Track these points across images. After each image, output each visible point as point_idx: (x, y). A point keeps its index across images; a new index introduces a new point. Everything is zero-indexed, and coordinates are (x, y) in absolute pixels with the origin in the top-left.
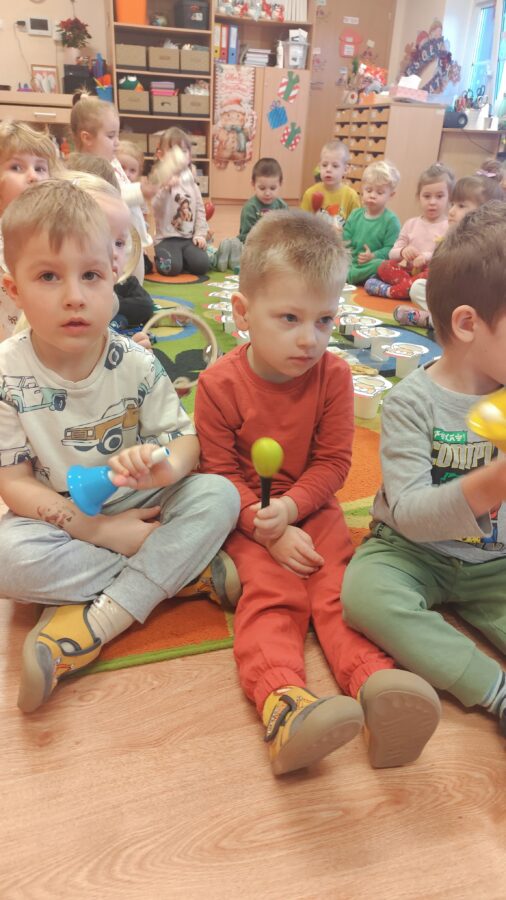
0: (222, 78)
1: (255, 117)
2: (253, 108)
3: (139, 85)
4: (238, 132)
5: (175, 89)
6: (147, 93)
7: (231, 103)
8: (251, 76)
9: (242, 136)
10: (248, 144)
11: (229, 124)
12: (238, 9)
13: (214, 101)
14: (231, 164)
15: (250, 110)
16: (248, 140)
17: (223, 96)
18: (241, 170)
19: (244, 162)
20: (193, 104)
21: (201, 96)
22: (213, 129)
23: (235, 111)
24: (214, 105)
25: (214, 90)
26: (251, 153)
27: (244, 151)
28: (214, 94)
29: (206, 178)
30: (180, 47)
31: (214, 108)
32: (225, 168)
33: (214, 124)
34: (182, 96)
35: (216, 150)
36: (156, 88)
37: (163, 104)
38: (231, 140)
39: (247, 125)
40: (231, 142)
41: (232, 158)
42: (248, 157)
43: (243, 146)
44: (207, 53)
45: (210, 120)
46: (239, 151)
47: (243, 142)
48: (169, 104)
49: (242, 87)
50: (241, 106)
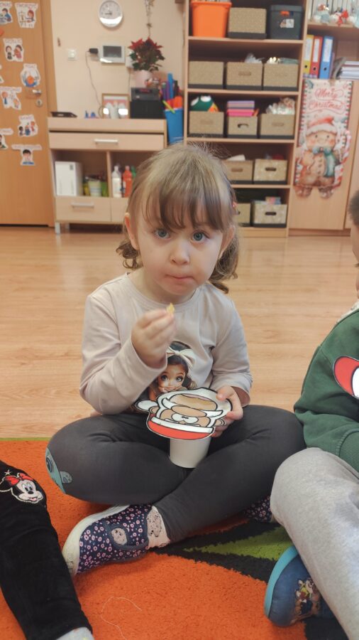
0: (311, 95)
1: (349, 137)
3: (213, 106)
4: (326, 155)
5: (255, 109)
6: (221, 114)
7: (320, 122)
8: (347, 91)
9: (331, 159)
10: (338, 168)
11: (316, 146)
12: (335, 17)
13: (300, 121)
14: (315, 191)
15: (343, 129)
16: (338, 163)
17: (311, 114)
18: (327, 197)
19: (331, 188)
20: (275, 125)
21: (285, 116)
22: (296, 152)
23: (325, 131)
24: (300, 125)
25: (302, 108)
26: (340, 178)
27: (333, 176)
28: (301, 113)
29: (285, 206)
30: (264, 62)
31: (300, 129)
32: (308, 195)
33: (298, 146)
34: (264, 116)
35: (298, 176)
36: (232, 108)
37: (239, 126)
38: (317, 164)
39: (339, 146)
40: (317, 167)
41: (317, 184)
42: (336, 182)
43: (331, 170)
44: (296, 66)
45: (294, 141)
46: (326, 176)
47: (331, 166)
48: (247, 125)
49: (335, 103)
50: (332, 125)
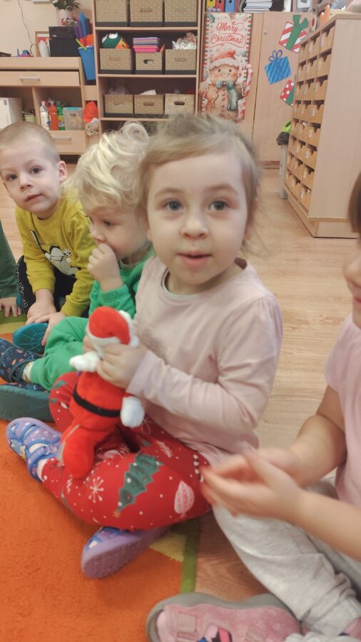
0: (213, 29)
1: (250, 71)
2: (248, 61)
3: (121, 42)
4: (229, 89)
5: (159, 44)
6: (129, 50)
7: (223, 56)
8: (247, 24)
9: (234, 93)
10: (240, 102)
11: (219, 80)
15: (245, 63)
17: (213, 49)
20: (178, 60)
21: (187, 50)
24: (204, 60)
25: (204, 42)
26: (243, 112)
28: (203, 47)
31: (202, 64)
33: (201, 80)
34: (168, 51)
36: (138, 45)
38: (220, 98)
39: (240, 80)
40: (221, 101)
42: (240, 116)
43: (234, 104)
45: (197, 76)
48: (152, 60)
49: (236, 36)
50: (234, 59)
